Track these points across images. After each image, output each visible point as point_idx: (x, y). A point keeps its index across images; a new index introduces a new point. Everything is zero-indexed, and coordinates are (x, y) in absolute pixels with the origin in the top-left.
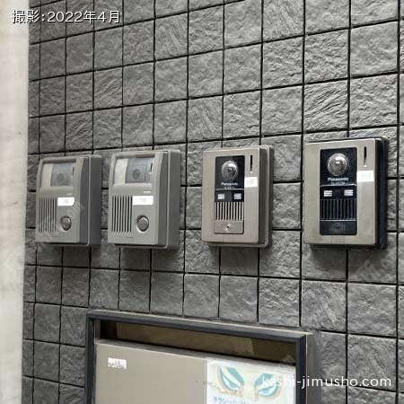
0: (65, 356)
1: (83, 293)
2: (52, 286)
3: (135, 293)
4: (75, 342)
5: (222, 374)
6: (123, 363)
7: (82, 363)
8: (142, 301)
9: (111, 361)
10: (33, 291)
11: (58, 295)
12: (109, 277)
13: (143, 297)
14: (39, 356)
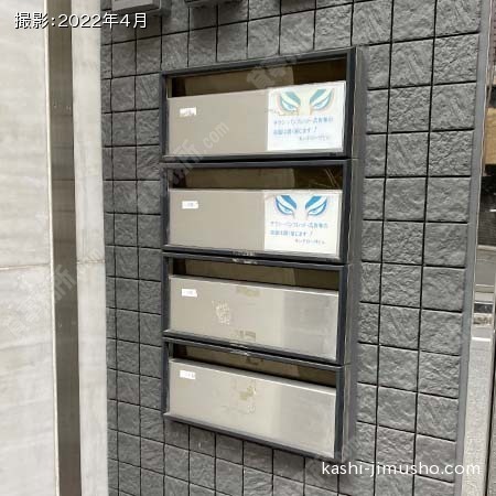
0: (141, 120)
1: (155, 59)
2: (126, 60)
3: (203, 50)
4: (149, 105)
5: (281, 99)
6: (194, 111)
7: (157, 123)
8: (209, 55)
9: (183, 111)
10: (109, 68)
11: (133, 67)
12: (178, 40)
13: (210, 51)
14: (116, 125)
